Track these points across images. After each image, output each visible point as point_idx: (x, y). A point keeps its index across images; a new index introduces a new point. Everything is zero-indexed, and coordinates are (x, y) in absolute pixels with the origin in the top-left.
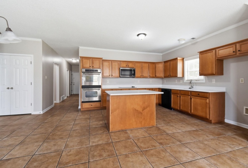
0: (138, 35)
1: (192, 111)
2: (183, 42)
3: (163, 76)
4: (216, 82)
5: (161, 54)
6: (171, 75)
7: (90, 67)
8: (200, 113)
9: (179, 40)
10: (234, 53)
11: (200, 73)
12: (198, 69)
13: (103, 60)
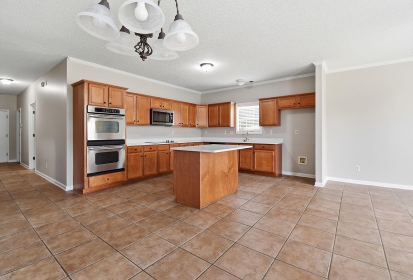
0: (202, 65)
1: (256, 167)
2: (242, 84)
3: (207, 125)
4: (273, 133)
5: (200, 93)
6: (220, 123)
7: (105, 103)
8: (265, 168)
9: (237, 81)
10: (295, 105)
11: (260, 123)
12: (258, 118)
13: (127, 93)
